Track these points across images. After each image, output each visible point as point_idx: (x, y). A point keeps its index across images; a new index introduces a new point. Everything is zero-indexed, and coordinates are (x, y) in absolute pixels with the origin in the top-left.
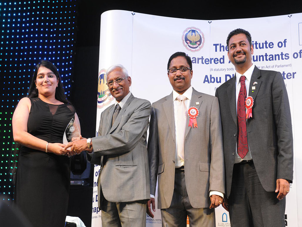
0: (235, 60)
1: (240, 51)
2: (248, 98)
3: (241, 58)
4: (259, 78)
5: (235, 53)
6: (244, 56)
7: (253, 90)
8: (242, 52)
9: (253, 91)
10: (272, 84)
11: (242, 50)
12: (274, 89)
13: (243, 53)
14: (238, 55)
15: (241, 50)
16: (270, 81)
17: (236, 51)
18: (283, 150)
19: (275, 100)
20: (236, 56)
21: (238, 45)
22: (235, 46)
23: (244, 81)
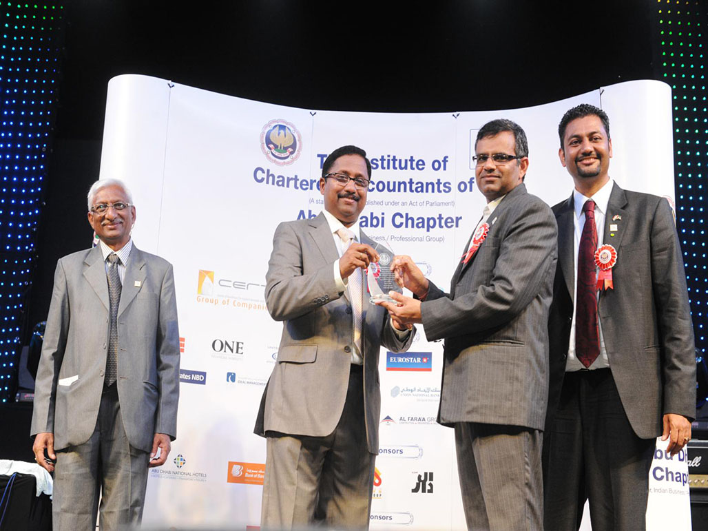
0: (578, 168)
1: (591, 152)
2: (602, 249)
3: (591, 166)
4: (624, 208)
5: (580, 155)
6: (598, 162)
7: (613, 232)
8: (594, 153)
9: (612, 235)
10: (652, 223)
11: (595, 149)
12: (657, 234)
13: (595, 156)
14: (586, 159)
15: (593, 149)
16: (649, 217)
17: (582, 151)
18: (677, 357)
19: (657, 255)
20: (581, 161)
21: (586, 139)
22: (579, 140)
23: (593, 212)
